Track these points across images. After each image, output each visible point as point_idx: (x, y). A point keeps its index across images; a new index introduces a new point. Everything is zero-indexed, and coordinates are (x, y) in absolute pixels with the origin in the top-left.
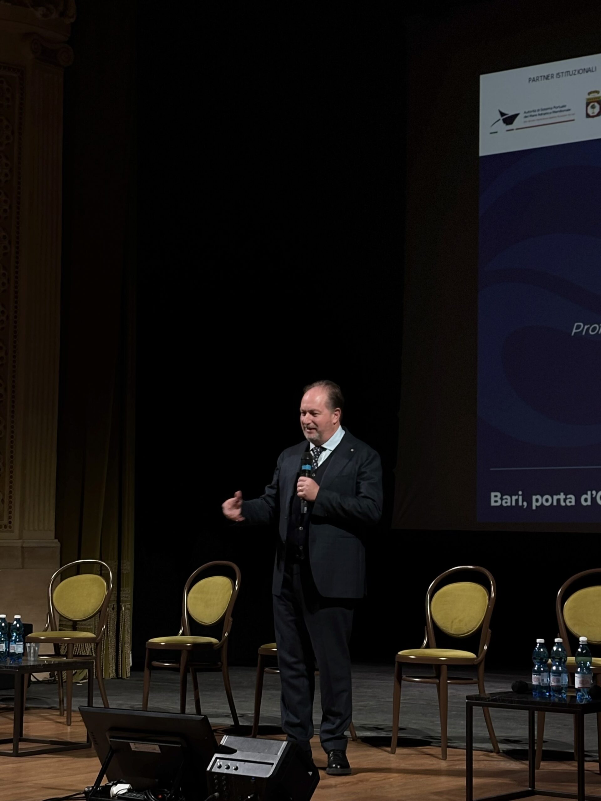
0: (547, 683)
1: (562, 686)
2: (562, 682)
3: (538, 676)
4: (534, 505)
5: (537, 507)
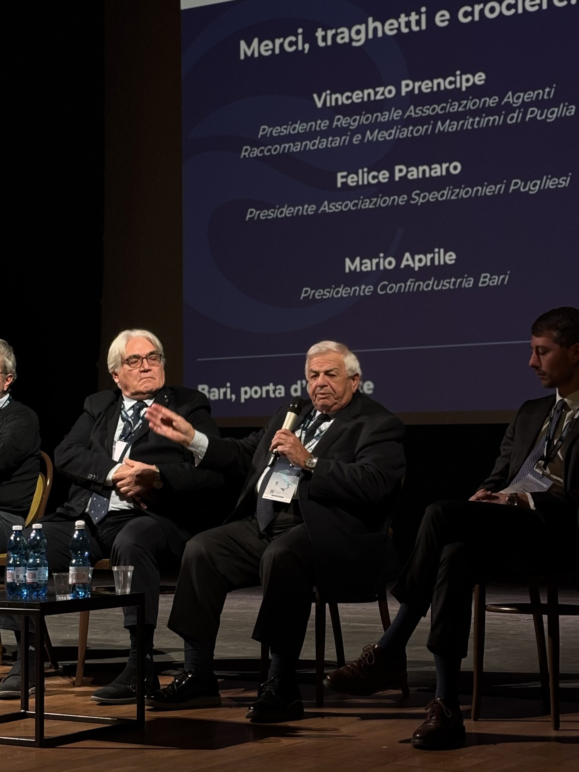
4: (243, 397)
5: (245, 399)
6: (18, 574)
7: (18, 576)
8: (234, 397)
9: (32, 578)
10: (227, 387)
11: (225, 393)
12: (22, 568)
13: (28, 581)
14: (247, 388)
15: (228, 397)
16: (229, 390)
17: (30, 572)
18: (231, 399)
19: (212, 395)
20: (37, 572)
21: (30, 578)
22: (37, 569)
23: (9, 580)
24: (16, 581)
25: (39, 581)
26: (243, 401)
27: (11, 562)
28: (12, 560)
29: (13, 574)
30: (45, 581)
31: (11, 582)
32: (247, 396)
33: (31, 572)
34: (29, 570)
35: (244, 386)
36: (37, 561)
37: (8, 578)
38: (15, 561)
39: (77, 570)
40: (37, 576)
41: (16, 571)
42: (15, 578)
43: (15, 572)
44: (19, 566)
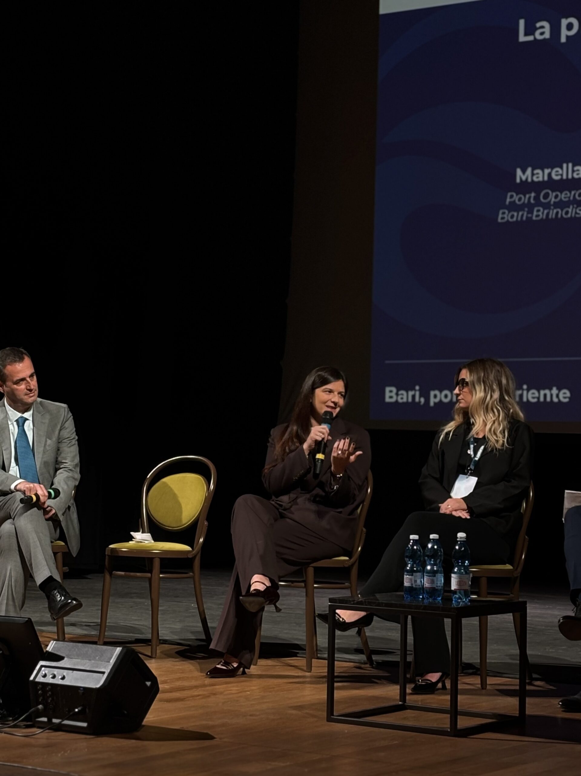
0: (420, 584)
1: (436, 588)
2: (437, 584)
3: (410, 577)
4: (432, 401)
5: (435, 403)
6: (416, 579)
7: (416, 581)
8: (422, 400)
9: (430, 583)
10: (415, 390)
11: (414, 397)
12: (419, 574)
13: (426, 586)
14: (437, 392)
15: (417, 399)
16: (417, 394)
17: (428, 578)
18: (420, 402)
19: (400, 397)
20: (435, 578)
21: (428, 583)
22: (435, 576)
23: (406, 584)
24: (414, 586)
25: (437, 586)
26: (432, 404)
27: (408, 568)
28: (409, 566)
29: (412, 579)
30: (442, 586)
31: (409, 587)
32: (437, 400)
33: (430, 578)
34: (427, 576)
35: (434, 390)
36: (434, 568)
37: (406, 582)
38: (412, 567)
39: (460, 578)
40: (435, 582)
41: (415, 577)
42: (413, 583)
43: (413, 577)
44: (415, 571)
